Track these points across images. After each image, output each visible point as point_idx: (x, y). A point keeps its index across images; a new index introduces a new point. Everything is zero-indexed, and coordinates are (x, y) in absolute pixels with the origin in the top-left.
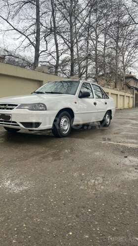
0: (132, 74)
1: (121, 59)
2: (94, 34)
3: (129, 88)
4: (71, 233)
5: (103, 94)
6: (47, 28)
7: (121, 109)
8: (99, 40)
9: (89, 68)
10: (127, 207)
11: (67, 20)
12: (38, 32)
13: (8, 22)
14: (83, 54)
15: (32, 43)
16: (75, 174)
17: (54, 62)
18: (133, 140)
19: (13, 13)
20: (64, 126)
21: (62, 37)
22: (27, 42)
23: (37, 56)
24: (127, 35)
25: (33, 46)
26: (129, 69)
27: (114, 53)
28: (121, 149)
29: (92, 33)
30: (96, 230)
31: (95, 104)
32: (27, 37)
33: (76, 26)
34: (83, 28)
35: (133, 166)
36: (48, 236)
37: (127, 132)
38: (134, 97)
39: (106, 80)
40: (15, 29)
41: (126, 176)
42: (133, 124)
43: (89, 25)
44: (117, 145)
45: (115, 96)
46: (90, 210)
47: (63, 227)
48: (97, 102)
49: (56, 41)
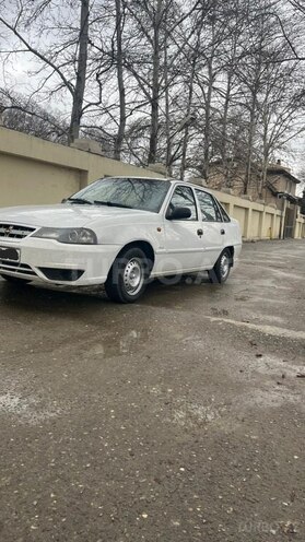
0: (283, 165)
1: (262, 130)
2: (205, 70)
3: (275, 194)
4: (145, 516)
5: (217, 211)
6: (101, 50)
7: (252, 242)
8: (215, 85)
9: (189, 146)
10: (256, 466)
11: (148, 37)
12: (82, 60)
13: (16, 33)
14: (178, 114)
15: (67, 84)
16: (155, 390)
17: (113, 129)
18: (276, 318)
19: (29, 14)
20: (131, 278)
21: (135, 74)
22: (56, 80)
23: (77, 113)
24: (276, 79)
25: (68, 91)
26: (277, 154)
27: (246, 116)
28: (251, 338)
29: (200, 68)
30: (195, 510)
31: (200, 233)
32: (56, 69)
33: (168, 50)
34: (182, 55)
35: (273, 377)
36: (100, 520)
37: (264, 296)
38: (284, 215)
39: (226, 176)
40: (30, 50)
41: (259, 400)
42: (278, 280)
43: (196, 51)
44: (241, 327)
45: (243, 212)
46: (182, 469)
47: (130, 502)
48: (205, 230)
49: (121, 82)
